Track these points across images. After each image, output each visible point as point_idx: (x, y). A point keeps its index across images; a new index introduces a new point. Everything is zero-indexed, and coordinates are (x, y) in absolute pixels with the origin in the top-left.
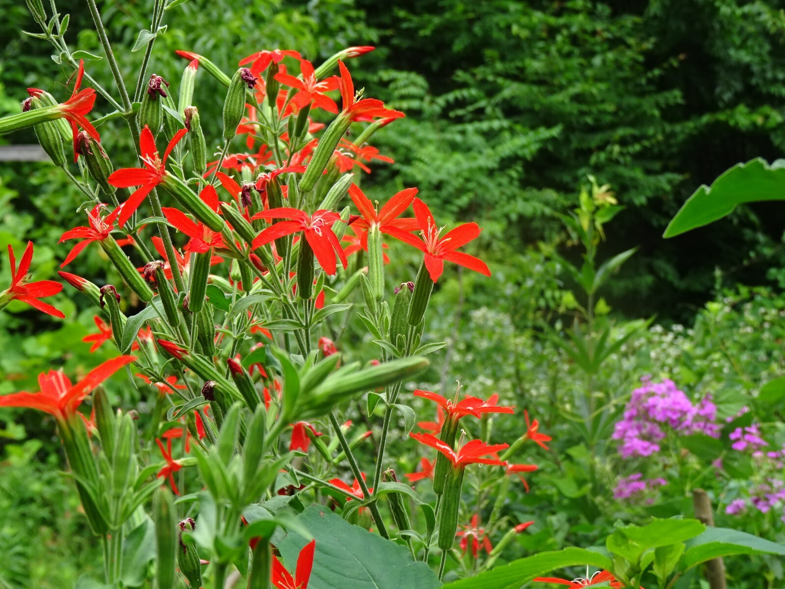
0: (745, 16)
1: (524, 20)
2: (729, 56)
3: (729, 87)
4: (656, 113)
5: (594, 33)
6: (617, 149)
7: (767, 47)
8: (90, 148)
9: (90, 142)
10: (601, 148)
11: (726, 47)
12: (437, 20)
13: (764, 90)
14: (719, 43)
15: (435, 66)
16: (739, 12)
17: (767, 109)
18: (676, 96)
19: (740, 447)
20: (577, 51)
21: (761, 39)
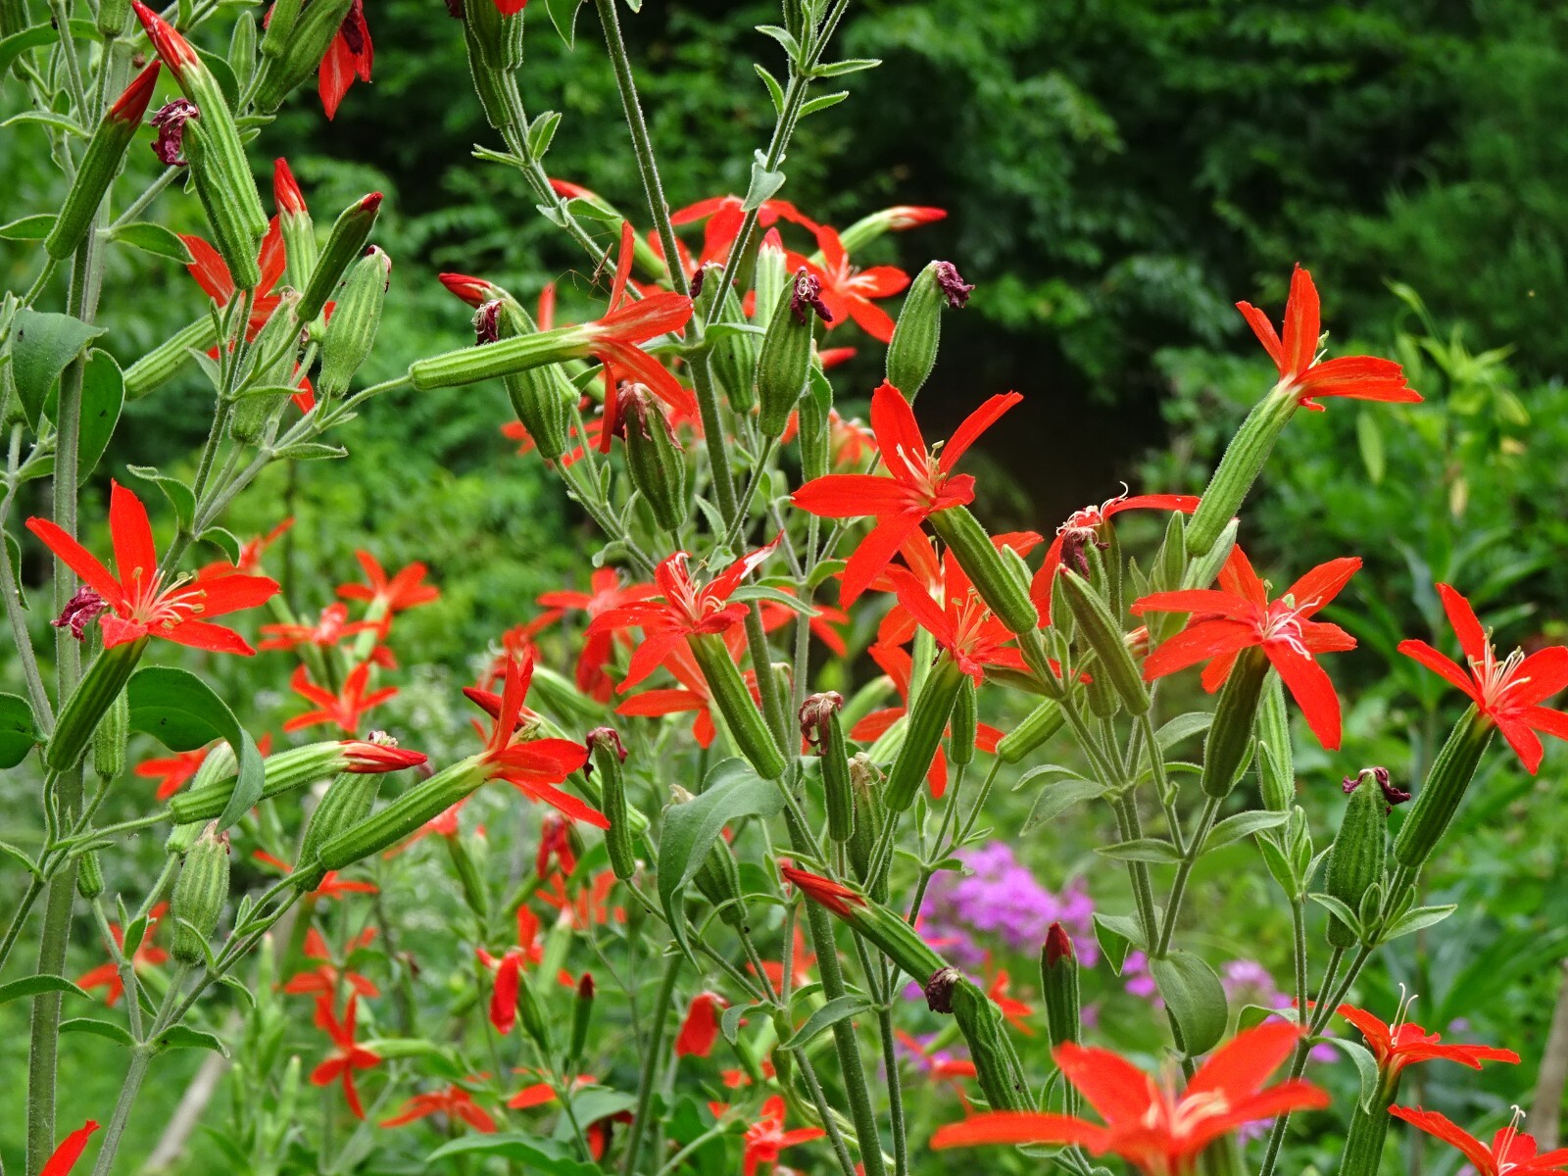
0: (1029, 103)
1: (592, 77)
2: (990, 178)
3: (985, 238)
5: (729, 114)
7: (1067, 166)
8: (647, 425)
9: (647, 411)
11: (986, 159)
12: (416, 65)
13: (1052, 249)
14: (973, 153)
15: (408, 155)
16: (1017, 92)
17: (1058, 288)
19: (1140, 988)
20: (693, 146)
21: (1057, 149)
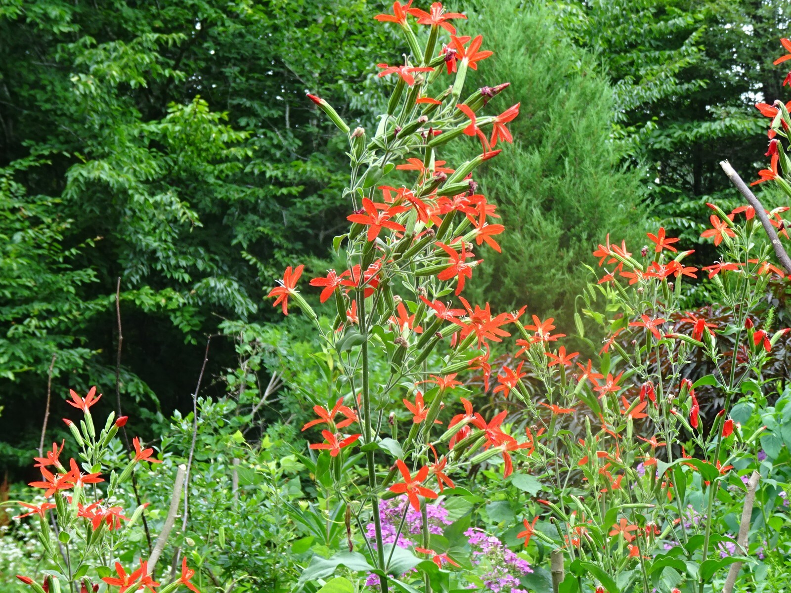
2: (138, 241)
3: (137, 270)
4: (72, 289)
6: (34, 322)
10: (19, 321)
11: (136, 233)
13: (168, 275)
14: (130, 229)
16: (151, 200)
17: (169, 291)
18: (89, 275)
